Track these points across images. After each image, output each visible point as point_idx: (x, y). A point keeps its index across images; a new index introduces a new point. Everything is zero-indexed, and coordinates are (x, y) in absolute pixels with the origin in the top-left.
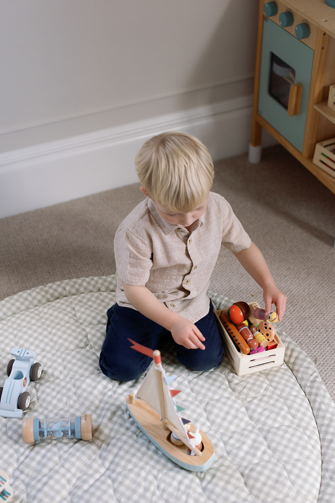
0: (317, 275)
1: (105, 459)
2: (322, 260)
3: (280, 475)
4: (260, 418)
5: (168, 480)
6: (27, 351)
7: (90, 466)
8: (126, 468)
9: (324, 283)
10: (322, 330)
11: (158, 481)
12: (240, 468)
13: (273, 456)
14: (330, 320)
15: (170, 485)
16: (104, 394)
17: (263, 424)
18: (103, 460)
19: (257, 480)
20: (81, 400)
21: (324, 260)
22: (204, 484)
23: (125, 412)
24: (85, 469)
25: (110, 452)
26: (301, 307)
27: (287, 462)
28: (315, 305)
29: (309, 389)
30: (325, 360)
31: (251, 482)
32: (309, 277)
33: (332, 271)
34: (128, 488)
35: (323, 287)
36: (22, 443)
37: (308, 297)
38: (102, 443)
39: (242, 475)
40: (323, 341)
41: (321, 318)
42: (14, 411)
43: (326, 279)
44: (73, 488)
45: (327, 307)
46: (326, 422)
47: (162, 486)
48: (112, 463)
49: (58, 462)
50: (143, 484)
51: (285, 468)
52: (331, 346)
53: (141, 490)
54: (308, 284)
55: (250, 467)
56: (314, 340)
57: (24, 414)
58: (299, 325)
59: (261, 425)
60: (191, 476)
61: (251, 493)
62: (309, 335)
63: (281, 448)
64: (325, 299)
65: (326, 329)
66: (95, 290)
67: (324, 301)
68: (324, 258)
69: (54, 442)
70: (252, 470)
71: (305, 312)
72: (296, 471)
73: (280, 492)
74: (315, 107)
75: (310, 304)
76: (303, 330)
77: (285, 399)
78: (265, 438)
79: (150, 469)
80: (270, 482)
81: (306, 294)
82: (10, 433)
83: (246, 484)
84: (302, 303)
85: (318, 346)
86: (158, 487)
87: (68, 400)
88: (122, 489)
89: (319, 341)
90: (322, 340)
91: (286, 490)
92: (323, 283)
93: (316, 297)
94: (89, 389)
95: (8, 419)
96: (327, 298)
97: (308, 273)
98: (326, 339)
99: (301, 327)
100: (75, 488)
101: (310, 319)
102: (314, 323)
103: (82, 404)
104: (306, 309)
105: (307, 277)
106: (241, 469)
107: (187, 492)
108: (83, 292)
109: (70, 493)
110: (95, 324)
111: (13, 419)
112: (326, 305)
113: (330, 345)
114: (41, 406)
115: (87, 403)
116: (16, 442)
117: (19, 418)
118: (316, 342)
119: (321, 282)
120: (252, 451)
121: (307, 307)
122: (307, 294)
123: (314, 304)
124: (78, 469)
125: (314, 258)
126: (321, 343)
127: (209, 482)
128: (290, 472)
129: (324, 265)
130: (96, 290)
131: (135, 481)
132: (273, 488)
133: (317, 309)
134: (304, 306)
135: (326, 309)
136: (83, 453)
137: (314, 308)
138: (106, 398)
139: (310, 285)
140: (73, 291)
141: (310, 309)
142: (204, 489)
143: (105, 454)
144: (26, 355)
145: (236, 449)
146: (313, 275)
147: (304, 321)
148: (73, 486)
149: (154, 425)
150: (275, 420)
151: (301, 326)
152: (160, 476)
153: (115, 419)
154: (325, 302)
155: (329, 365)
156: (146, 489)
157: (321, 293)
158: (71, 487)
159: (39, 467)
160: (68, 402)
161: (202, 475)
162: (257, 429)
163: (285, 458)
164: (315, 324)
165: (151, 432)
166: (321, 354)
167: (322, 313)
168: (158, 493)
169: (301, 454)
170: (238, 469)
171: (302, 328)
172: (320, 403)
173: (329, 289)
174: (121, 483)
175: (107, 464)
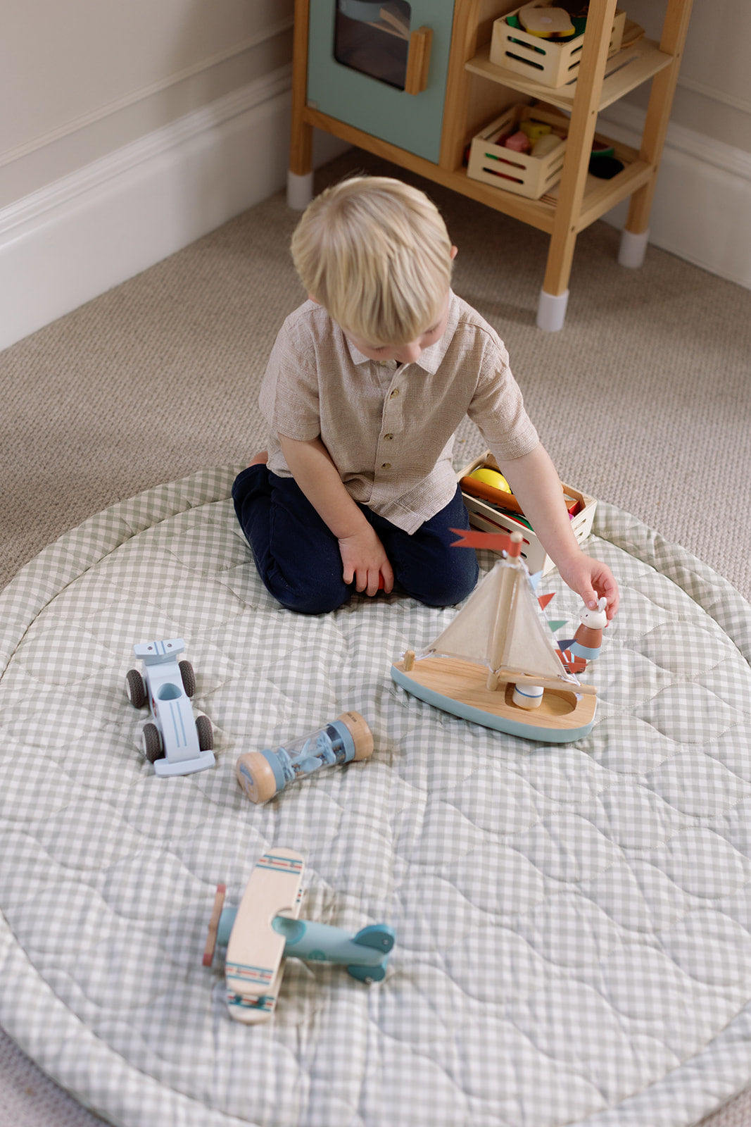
0: (541, 379)
1: (415, 777)
2: (534, 353)
3: (706, 698)
4: (618, 626)
5: (542, 769)
6: (166, 643)
7: (399, 797)
8: (463, 776)
9: (562, 390)
10: (607, 466)
11: (529, 777)
12: (637, 712)
13: (676, 676)
14: (609, 446)
15: (550, 775)
16: (338, 676)
17: (628, 635)
18: (413, 779)
19: (676, 718)
20: (304, 699)
21: (536, 351)
22: (599, 755)
23: (393, 691)
24: (393, 804)
25: (416, 762)
26: (551, 438)
27: (702, 676)
28: (570, 429)
29: (659, 559)
30: (643, 511)
31: (669, 725)
32: (531, 385)
33: (560, 367)
34: (488, 804)
35: (563, 396)
36: (247, 807)
37: (551, 418)
38: (389, 755)
39: (647, 720)
40: (620, 483)
41: (593, 446)
42: (198, 757)
43: (559, 382)
44: (395, 841)
45: (592, 427)
46: (717, 599)
47: (539, 781)
48: (430, 778)
49: (342, 809)
50: (508, 790)
51: (705, 687)
52: (637, 486)
53: (512, 800)
54: (538, 398)
55: (652, 703)
56: (606, 486)
57: (216, 757)
58: (567, 469)
59: (626, 637)
60: (570, 751)
61: (678, 741)
62: (593, 479)
63: (681, 659)
64: (579, 414)
65: (612, 462)
66: (182, 507)
67: (581, 419)
68: (535, 349)
69: (308, 782)
70: (658, 707)
71: (563, 444)
72: (724, 684)
73: (721, 722)
74: (468, 67)
75: (561, 430)
76: (578, 474)
77: (635, 585)
78: (645, 654)
79: (501, 765)
80: (698, 714)
81: (544, 415)
82: (215, 797)
83: (662, 731)
84: (548, 431)
85: (618, 492)
86: (534, 786)
87: (281, 707)
88: (480, 810)
89: (614, 485)
90: (618, 482)
91: (728, 717)
92: (559, 390)
93: (563, 416)
94: (306, 676)
95: (191, 776)
96: (582, 412)
97: (524, 380)
98: (622, 477)
99: (573, 471)
100: (399, 839)
101: (577, 453)
102: (587, 459)
103: (310, 706)
104: (562, 439)
105: (528, 387)
106: (640, 713)
107: (583, 775)
108: (161, 517)
109: (396, 851)
110: (229, 566)
111: (202, 773)
112: (587, 424)
113: (634, 486)
114: (234, 734)
115: (318, 701)
116: (237, 808)
117: (211, 768)
118: (611, 487)
119: (556, 389)
120: (641, 680)
121: (560, 437)
122: (547, 416)
123: (567, 428)
124: (383, 808)
125: (518, 353)
126: (620, 487)
127: (606, 749)
128: (716, 689)
129: (542, 361)
130: (185, 508)
131: (492, 790)
132: (707, 720)
133: (579, 435)
134: (555, 435)
135: (592, 431)
136: (373, 780)
137: (571, 435)
138: (345, 682)
139: (541, 398)
140: (143, 520)
141: (567, 438)
142: (604, 763)
143: (409, 770)
144: (168, 650)
145: (612, 686)
146: (535, 381)
147: (570, 460)
148: (393, 838)
149: (472, 691)
150: (643, 622)
151: (570, 469)
152: (525, 768)
153: (385, 709)
154: (584, 420)
155: (653, 517)
156: (519, 796)
157: (568, 408)
158: (391, 840)
159: (315, 830)
160: (282, 710)
161: (586, 744)
162: (623, 646)
163: (695, 672)
164: (590, 460)
165: (474, 703)
166: (630, 504)
167: (590, 439)
168: (540, 794)
169: (715, 657)
170: (634, 715)
171: (575, 472)
172: (691, 575)
173: (576, 397)
174: (473, 802)
175: (424, 784)
